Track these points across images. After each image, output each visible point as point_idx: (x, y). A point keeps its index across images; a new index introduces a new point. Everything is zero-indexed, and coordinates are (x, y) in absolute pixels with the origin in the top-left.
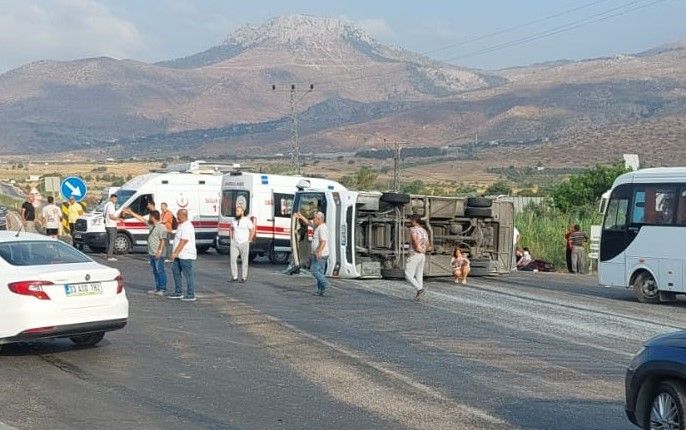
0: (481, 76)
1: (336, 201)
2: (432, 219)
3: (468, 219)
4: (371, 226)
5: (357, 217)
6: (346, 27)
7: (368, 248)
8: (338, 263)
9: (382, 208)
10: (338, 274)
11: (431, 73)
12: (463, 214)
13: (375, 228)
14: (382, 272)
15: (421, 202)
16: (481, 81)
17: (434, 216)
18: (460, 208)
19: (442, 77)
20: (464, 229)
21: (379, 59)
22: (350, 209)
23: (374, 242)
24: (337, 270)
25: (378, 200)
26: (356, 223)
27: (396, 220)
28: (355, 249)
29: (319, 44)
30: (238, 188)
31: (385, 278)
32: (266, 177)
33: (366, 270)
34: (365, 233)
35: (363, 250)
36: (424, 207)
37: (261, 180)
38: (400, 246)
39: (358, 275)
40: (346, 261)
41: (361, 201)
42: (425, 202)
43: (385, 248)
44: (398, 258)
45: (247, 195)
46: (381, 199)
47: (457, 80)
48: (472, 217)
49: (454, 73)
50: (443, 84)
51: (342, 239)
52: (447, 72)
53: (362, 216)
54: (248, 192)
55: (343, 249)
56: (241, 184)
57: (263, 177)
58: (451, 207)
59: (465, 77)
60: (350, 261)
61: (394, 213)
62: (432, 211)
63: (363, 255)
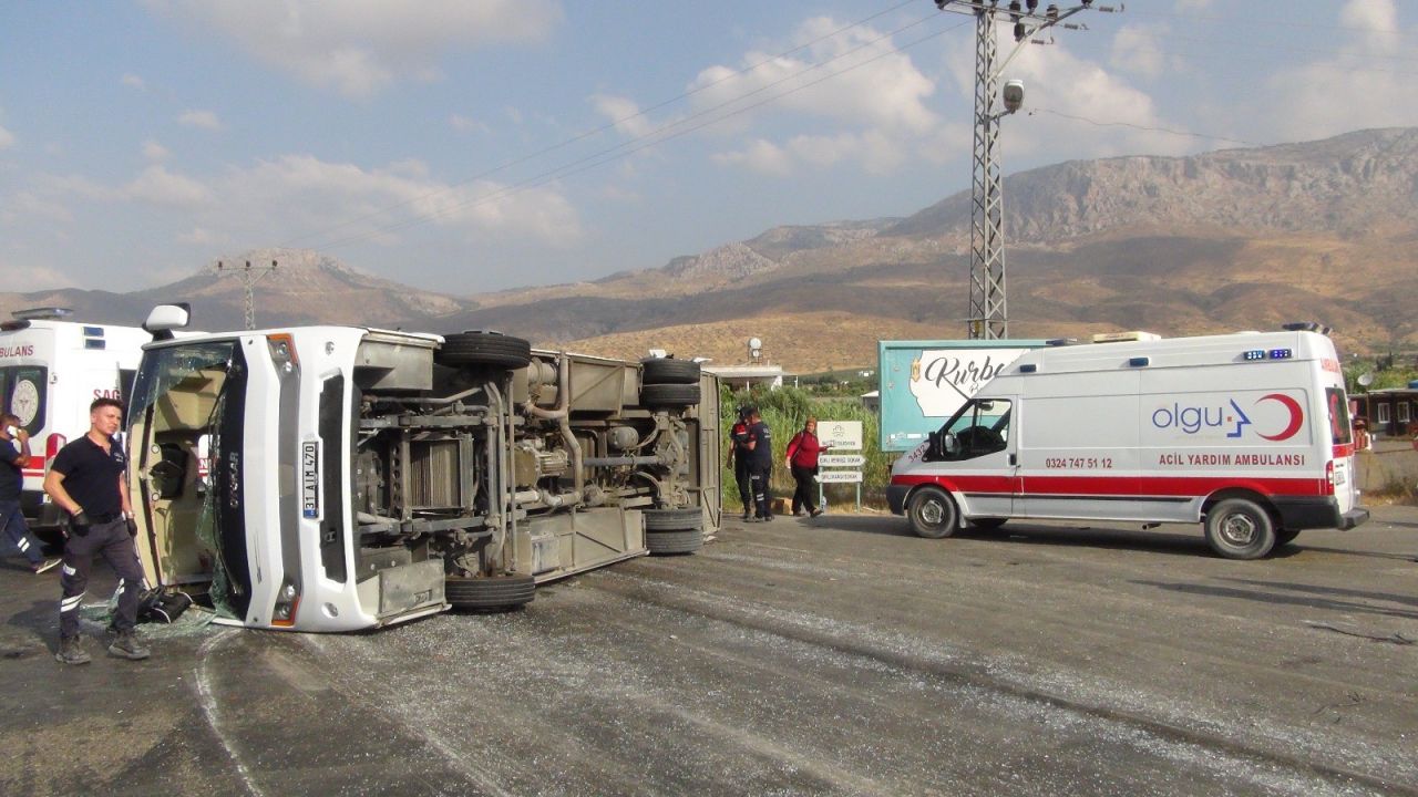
0: (454, 300)
1: (278, 363)
2: (575, 415)
3: (645, 414)
4: (406, 447)
5: (358, 414)
6: (323, 259)
7: (398, 514)
8: (293, 577)
9: (443, 385)
10: (291, 618)
11: (407, 298)
12: (637, 403)
13: (420, 452)
14: (451, 590)
15: (548, 370)
16: (455, 305)
17: (579, 407)
18: (631, 384)
19: (418, 302)
20: (642, 437)
21: (355, 286)
22: (333, 388)
23: (422, 495)
24: (287, 607)
25: (428, 357)
26: (356, 436)
27: (491, 420)
28: (358, 524)
29: (297, 274)
30: (19, 361)
31: (459, 609)
32: (99, 332)
33: (398, 596)
34: (387, 468)
35: (386, 524)
36: (557, 382)
37: (83, 339)
38: (506, 497)
39: (369, 618)
40: (321, 570)
41: (374, 357)
42: (558, 368)
43: (456, 513)
44: (500, 539)
45: (40, 377)
46: (440, 355)
47: (432, 304)
48: (654, 408)
49: (429, 299)
50: (418, 308)
51: (303, 496)
52: (422, 297)
53: (377, 412)
54: (44, 370)
55: (310, 531)
56: (26, 350)
57: (89, 331)
58: (613, 383)
59: (438, 301)
60: (335, 569)
61: (481, 398)
62: (574, 396)
63: (383, 540)
